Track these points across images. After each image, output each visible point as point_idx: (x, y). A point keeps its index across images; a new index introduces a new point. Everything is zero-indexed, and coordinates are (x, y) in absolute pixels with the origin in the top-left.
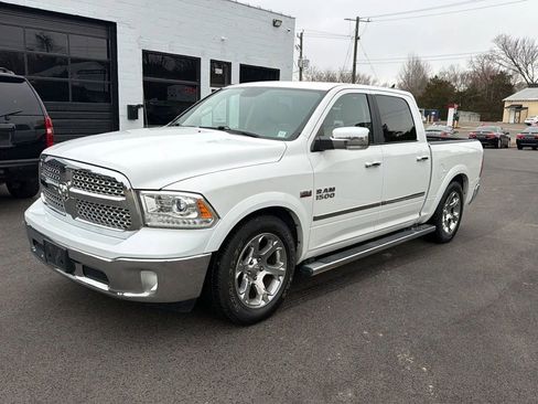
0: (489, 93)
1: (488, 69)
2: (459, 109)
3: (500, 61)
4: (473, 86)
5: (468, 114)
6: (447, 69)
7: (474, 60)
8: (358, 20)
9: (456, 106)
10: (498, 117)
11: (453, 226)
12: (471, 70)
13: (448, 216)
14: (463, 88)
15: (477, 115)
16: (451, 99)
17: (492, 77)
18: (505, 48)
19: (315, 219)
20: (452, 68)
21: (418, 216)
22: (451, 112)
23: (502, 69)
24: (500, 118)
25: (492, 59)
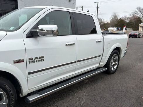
0: (135, 23)
1: (135, 16)
2: (126, 27)
3: (138, 14)
4: (131, 21)
5: (129, 28)
6: (124, 16)
7: (131, 14)
8: (98, 3)
9: (126, 26)
10: (138, 29)
11: (115, 67)
12: (130, 16)
13: (113, 63)
14: (128, 21)
15: (132, 29)
16: (124, 24)
17: (136, 18)
18: (140, 10)
19: (30, 73)
20: (125, 16)
21: (99, 65)
22: (124, 28)
23: (139, 16)
24: (138, 30)
25: (136, 13)
